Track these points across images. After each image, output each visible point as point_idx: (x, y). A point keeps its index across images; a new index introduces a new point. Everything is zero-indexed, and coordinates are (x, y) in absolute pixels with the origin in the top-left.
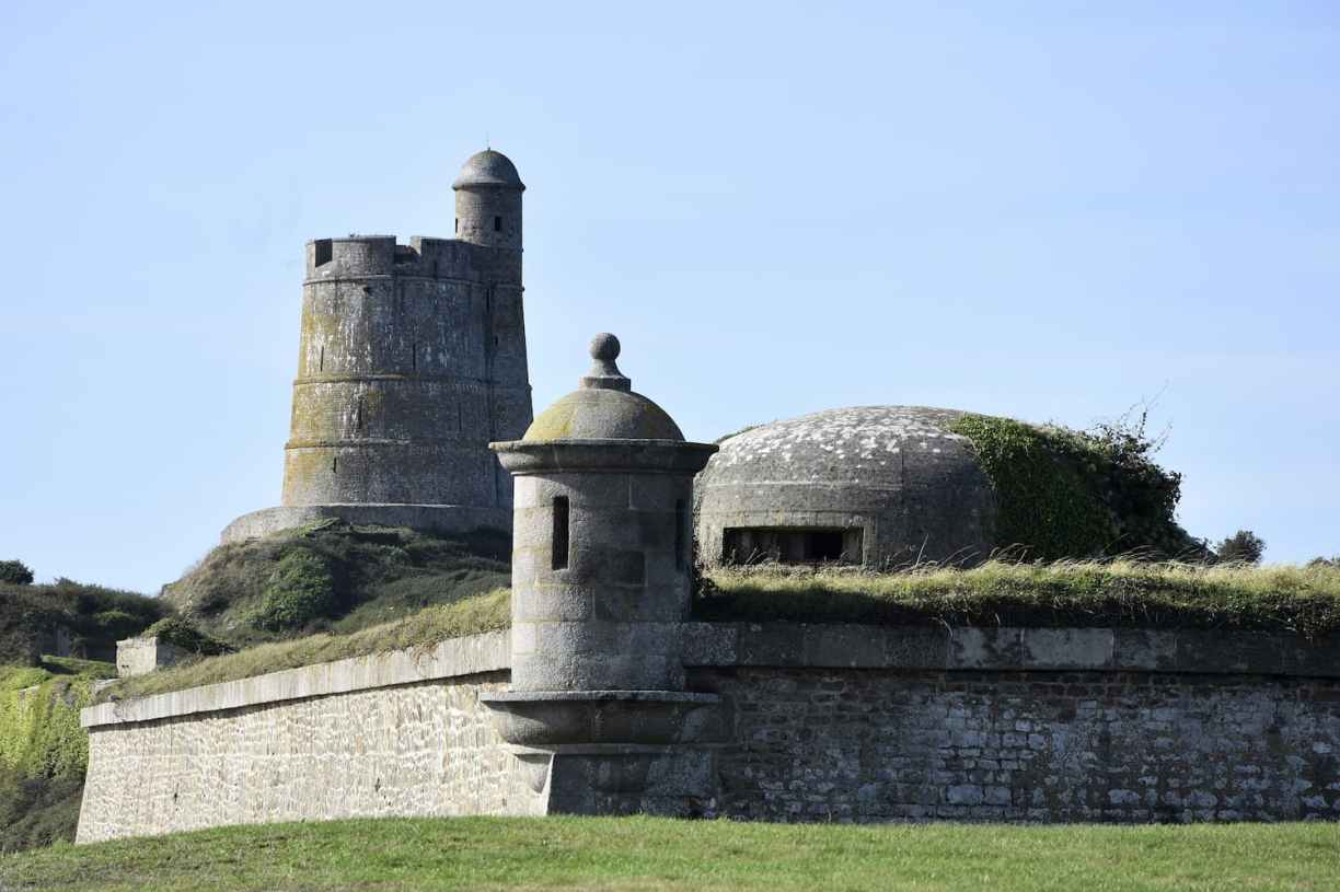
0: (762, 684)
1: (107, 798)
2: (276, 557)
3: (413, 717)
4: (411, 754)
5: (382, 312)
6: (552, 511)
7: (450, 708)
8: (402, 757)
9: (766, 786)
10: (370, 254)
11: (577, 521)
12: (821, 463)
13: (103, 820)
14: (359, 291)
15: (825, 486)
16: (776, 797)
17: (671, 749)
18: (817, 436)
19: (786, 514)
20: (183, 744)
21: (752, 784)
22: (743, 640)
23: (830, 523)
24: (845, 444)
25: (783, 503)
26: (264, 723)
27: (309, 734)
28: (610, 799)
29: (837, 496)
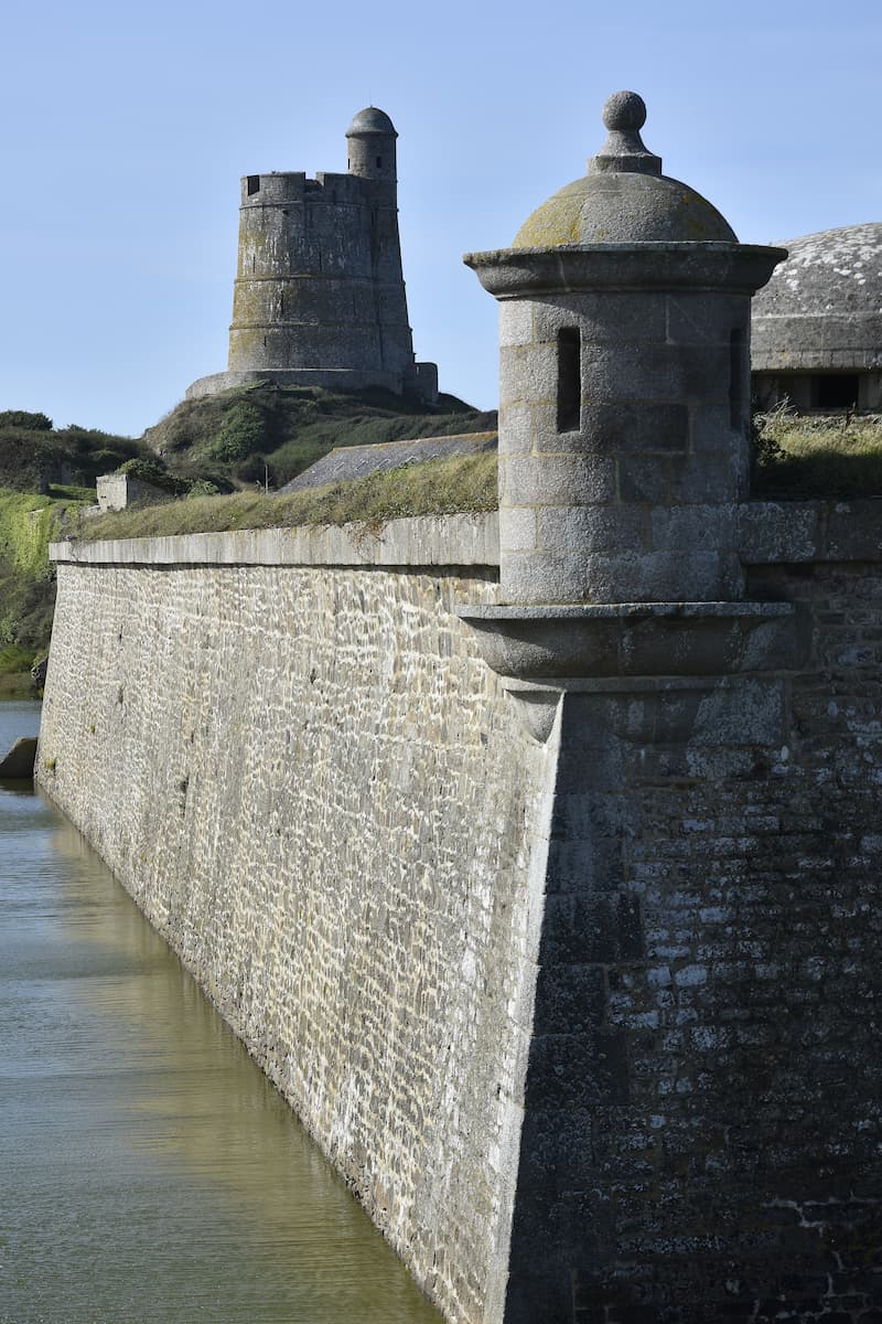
0: (850, 586)
1: (71, 626)
2: (225, 409)
3: (352, 605)
4: (352, 648)
5: (297, 228)
6: (556, 349)
7: (402, 603)
8: (341, 649)
9: (857, 727)
10: (287, 185)
11: (591, 363)
12: (837, 290)
13: (68, 644)
14: (280, 213)
15: (842, 318)
16: (872, 743)
17: (729, 681)
18: (829, 259)
19: (795, 354)
20: (125, 588)
21: (839, 725)
22: (824, 526)
23: (848, 363)
24: (864, 266)
25: (790, 341)
26: (194, 582)
27: (237, 603)
28: (643, 752)
29: (857, 330)
